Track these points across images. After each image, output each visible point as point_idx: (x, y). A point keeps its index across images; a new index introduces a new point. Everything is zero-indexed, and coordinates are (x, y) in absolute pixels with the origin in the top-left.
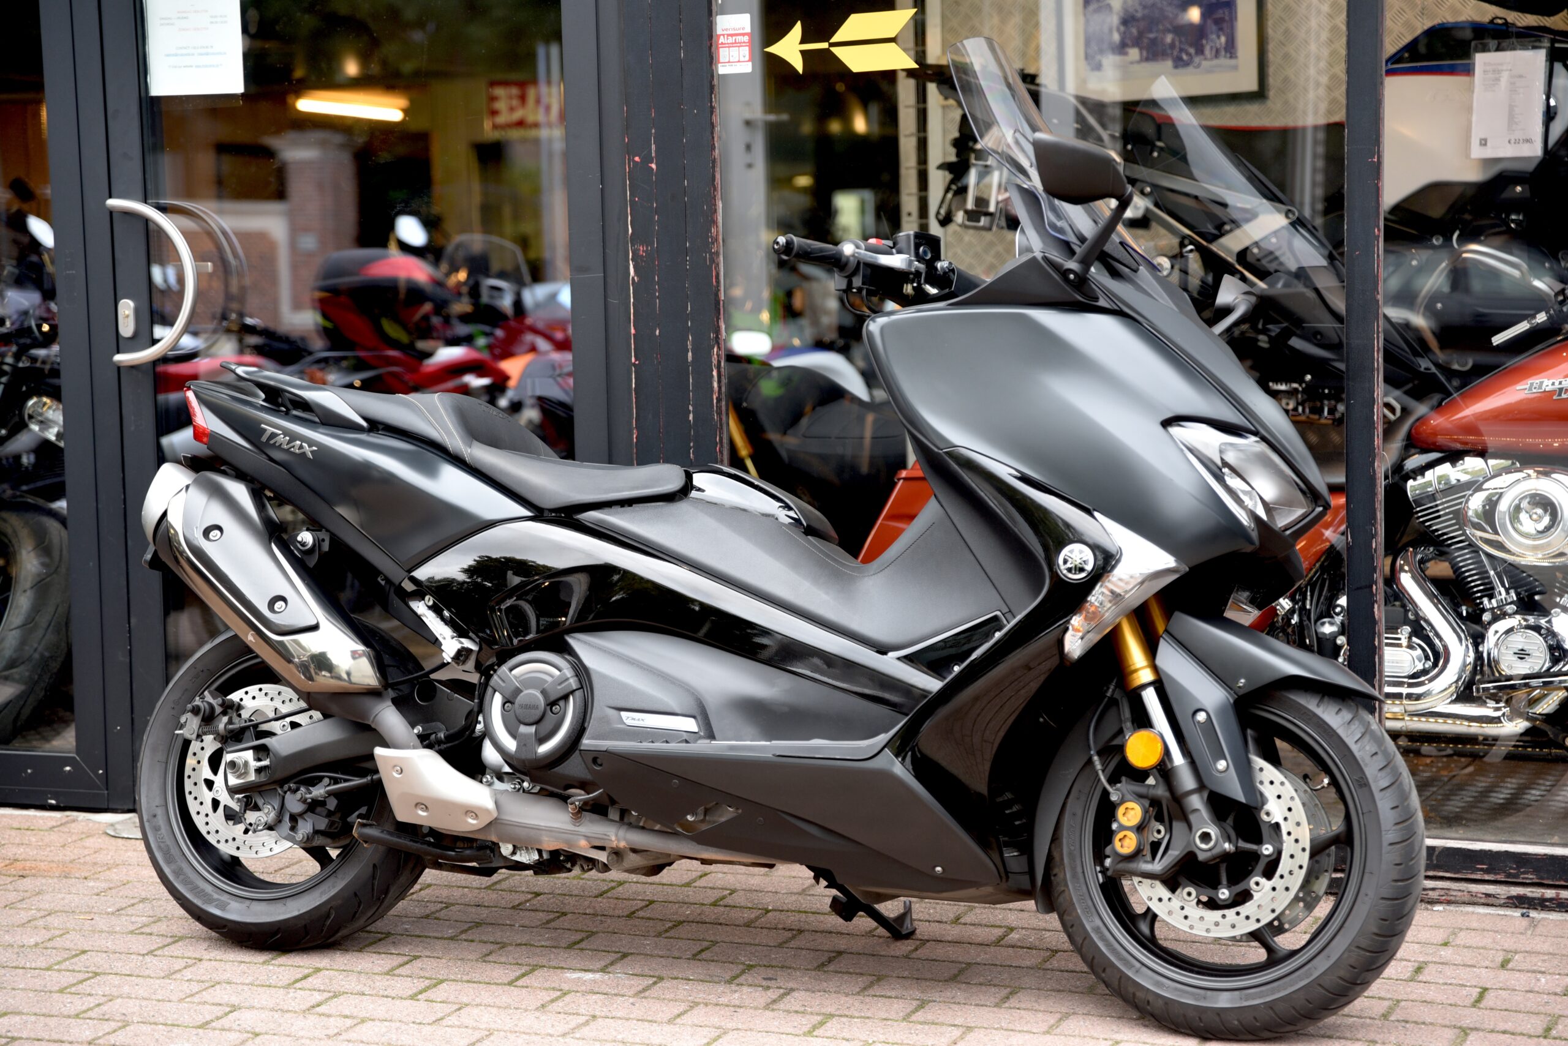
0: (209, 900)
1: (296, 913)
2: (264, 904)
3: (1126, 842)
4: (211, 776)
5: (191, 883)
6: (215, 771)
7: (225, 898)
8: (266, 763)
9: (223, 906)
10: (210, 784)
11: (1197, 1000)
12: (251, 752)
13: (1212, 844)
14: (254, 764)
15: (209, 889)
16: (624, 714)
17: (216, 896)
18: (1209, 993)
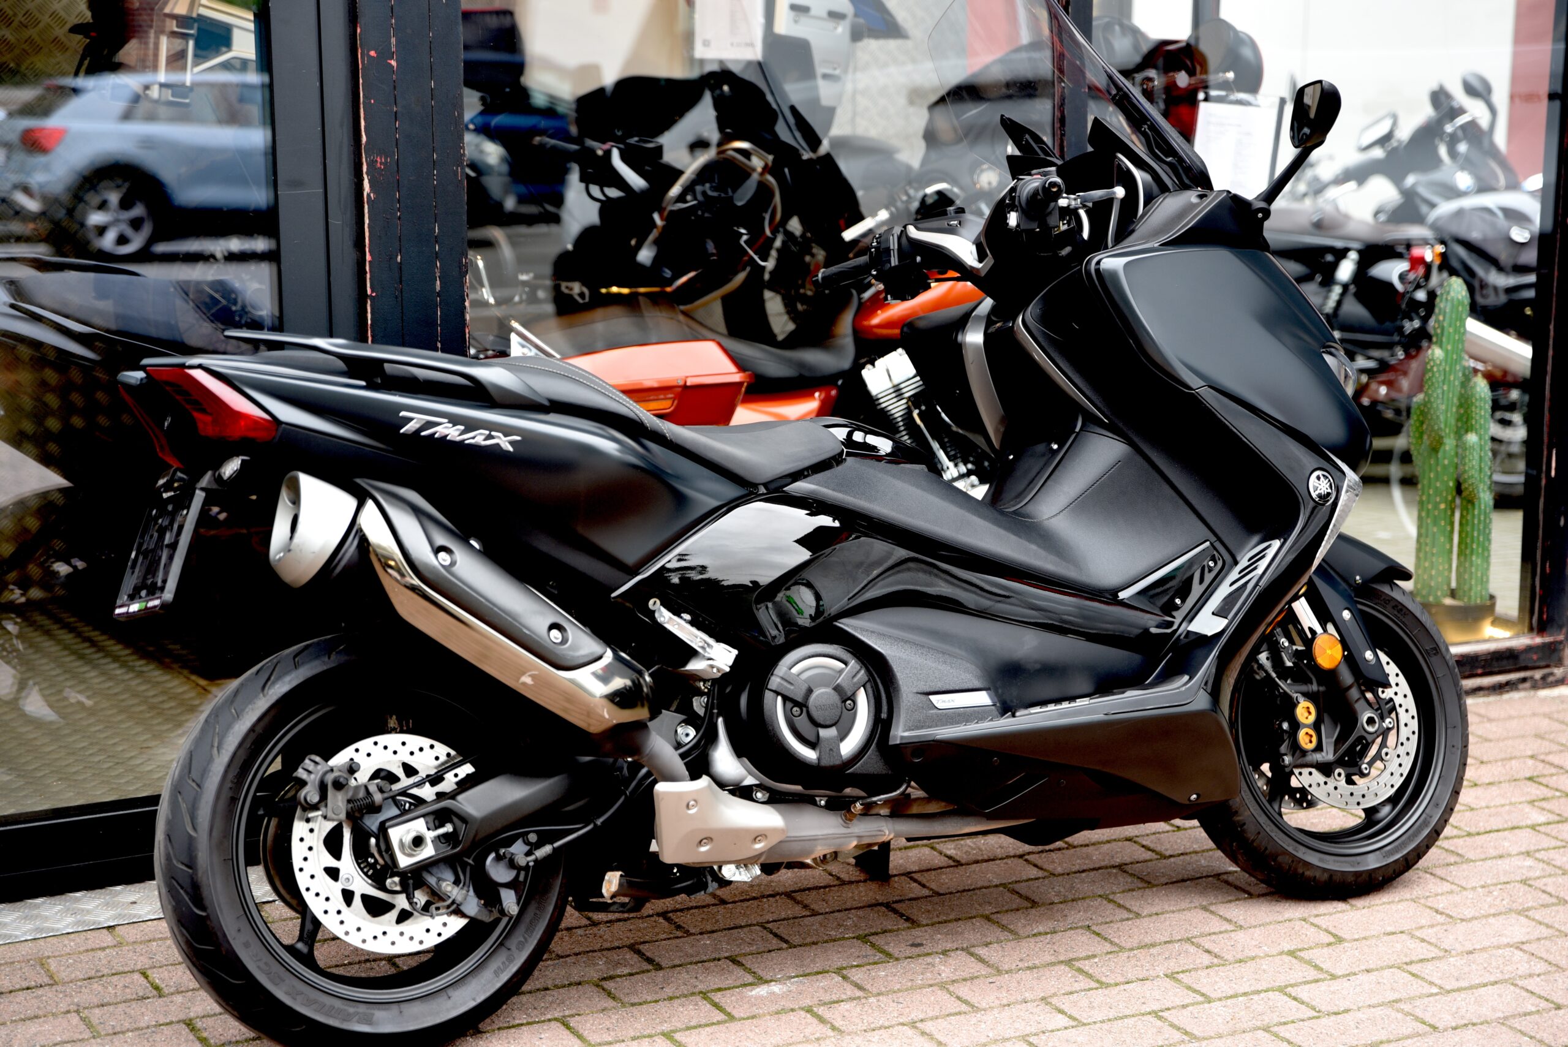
0: (348, 1018)
1: (472, 1004)
2: (417, 1003)
3: (1307, 739)
4: (332, 863)
5: (315, 1002)
6: (337, 855)
7: (362, 1008)
8: (448, 828)
9: (369, 1021)
10: (333, 873)
11: (1353, 866)
12: (422, 821)
13: (1377, 725)
14: (430, 835)
15: (338, 1003)
16: (932, 697)
17: (351, 1010)
18: (1358, 858)
